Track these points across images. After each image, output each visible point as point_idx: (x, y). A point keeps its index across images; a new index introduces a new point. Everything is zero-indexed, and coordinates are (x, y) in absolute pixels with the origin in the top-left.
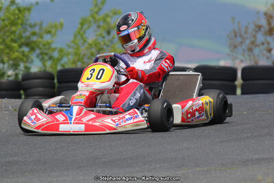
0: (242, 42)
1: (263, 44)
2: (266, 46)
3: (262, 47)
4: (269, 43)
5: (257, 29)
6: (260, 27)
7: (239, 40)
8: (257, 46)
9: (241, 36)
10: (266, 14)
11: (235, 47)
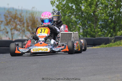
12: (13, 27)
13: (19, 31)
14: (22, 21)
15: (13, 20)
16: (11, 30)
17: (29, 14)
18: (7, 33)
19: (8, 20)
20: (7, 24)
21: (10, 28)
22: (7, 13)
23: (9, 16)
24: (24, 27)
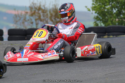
0: (19, 20)
1: (29, 20)
2: (30, 21)
3: (28, 21)
4: (31, 20)
5: (26, 14)
6: (27, 13)
7: (18, 18)
8: (26, 21)
9: (19, 17)
10: (30, 7)
11: (17, 22)
12: (37, 18)
13: (43, 21)
14: (45, 12)
15: (37, 11)
16: (36, 20)
17: (53, 5)
18: (32, 23)
19: (33, 12)
20: (32, 15)
21: (35, 18)
22: (32, 5)
23: (33, 7)
24: (47, 17)
